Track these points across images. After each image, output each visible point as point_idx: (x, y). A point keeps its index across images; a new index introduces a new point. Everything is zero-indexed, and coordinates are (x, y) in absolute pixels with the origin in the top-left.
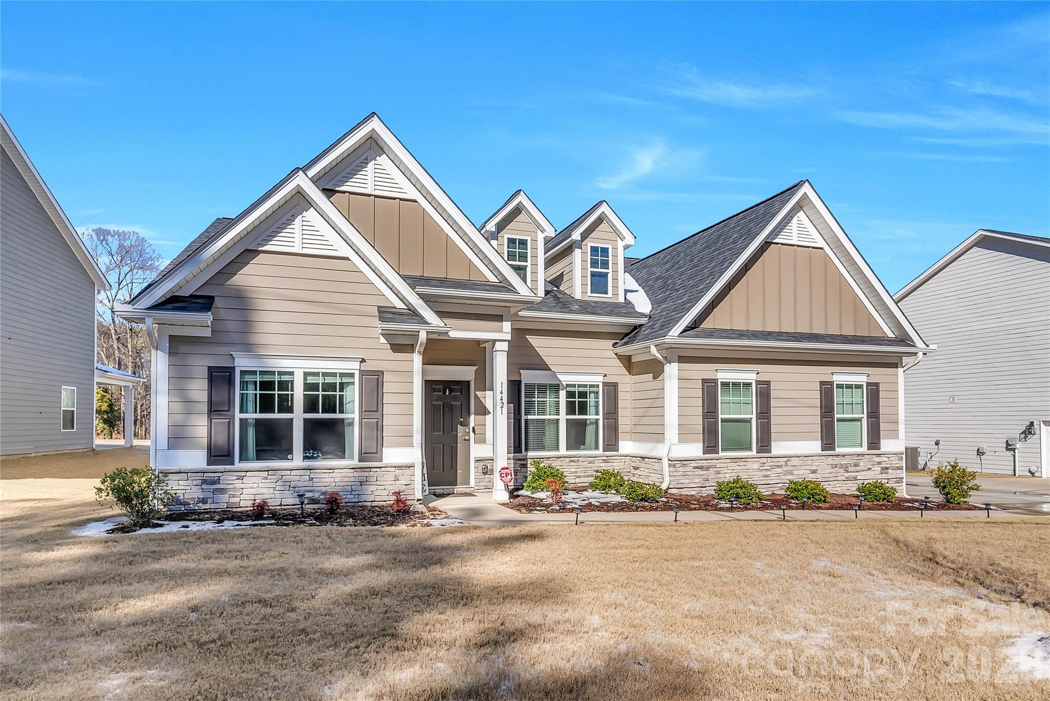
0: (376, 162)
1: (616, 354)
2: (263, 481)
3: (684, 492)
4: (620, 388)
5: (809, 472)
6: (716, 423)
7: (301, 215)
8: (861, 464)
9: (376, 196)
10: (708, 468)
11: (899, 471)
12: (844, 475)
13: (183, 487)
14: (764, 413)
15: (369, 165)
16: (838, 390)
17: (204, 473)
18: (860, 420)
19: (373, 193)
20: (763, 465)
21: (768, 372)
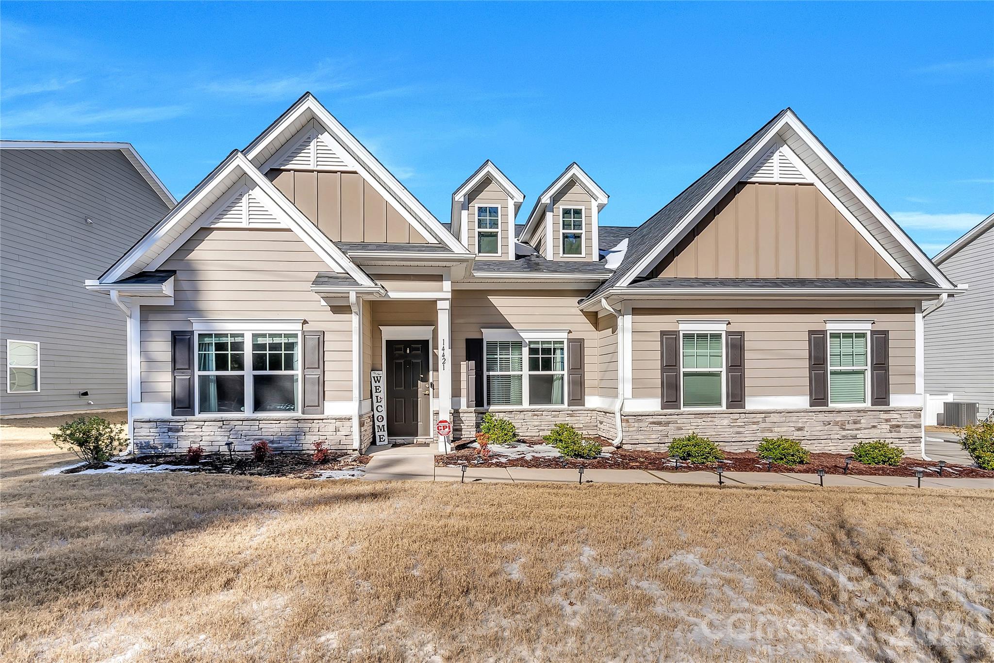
0: (318, 140)
1: (582, 311)
2: (219, 430)
3: (640, 448)
4: (587, 344)
5: (793, 429)
6: (677, 377)
7: (247, 194)
8: (862, 421)
9: (319, 172)
10: (668, 423)
11: (915, 430)
12: (839, 433)
13: (152, 434)
14: (736, 365)
15: (312, 144)
16: (831, 340)
17: (170, 422)
18: (862, 372)
19: (315, 169)
20: (735, 421)
21: (740, 322)
